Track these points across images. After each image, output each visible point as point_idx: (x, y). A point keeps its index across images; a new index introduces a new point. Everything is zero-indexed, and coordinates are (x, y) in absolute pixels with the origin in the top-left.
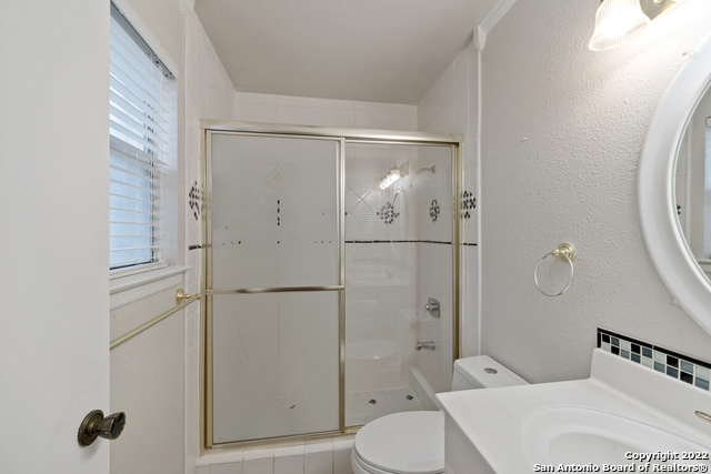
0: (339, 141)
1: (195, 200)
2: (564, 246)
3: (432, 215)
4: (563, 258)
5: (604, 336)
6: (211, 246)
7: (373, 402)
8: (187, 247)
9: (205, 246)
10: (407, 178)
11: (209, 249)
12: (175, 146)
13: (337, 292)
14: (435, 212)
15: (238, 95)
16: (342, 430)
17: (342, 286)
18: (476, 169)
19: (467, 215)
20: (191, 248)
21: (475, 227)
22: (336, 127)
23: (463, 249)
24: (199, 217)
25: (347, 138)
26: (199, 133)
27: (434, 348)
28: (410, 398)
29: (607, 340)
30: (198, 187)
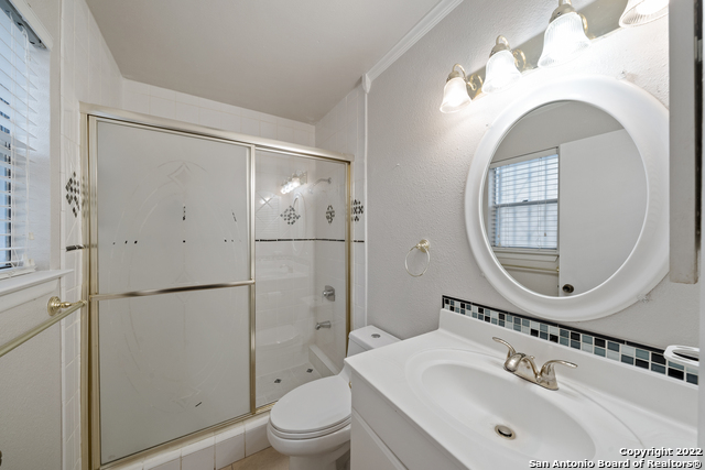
0: (250, 148)
1: (73, 194)
2: (423, 242)
3: (328, 218)
4: (423, 250)
5: (446, 300)
6: (97, 246)
7: (278, 381)
8: (64, 247)
9: (89, 246)
10: (306, 186)
11: (94, 251)
12: (47, 129)
13: (247, 287)
14: (330, 216)
15: (126, 83)
16: (253, 411)
17: (253, 281)
18: (363, 184)
19: (357, 219)
20: (69, 249)
21: (362, 228)
22: (241, 133)
23: (354, 245)
24: (80, 213)
25: (256, 145)
26: (79, 118)
27: (329, 326)
28: (310, 371)
29: (447, 303)
30: (77, 179)
